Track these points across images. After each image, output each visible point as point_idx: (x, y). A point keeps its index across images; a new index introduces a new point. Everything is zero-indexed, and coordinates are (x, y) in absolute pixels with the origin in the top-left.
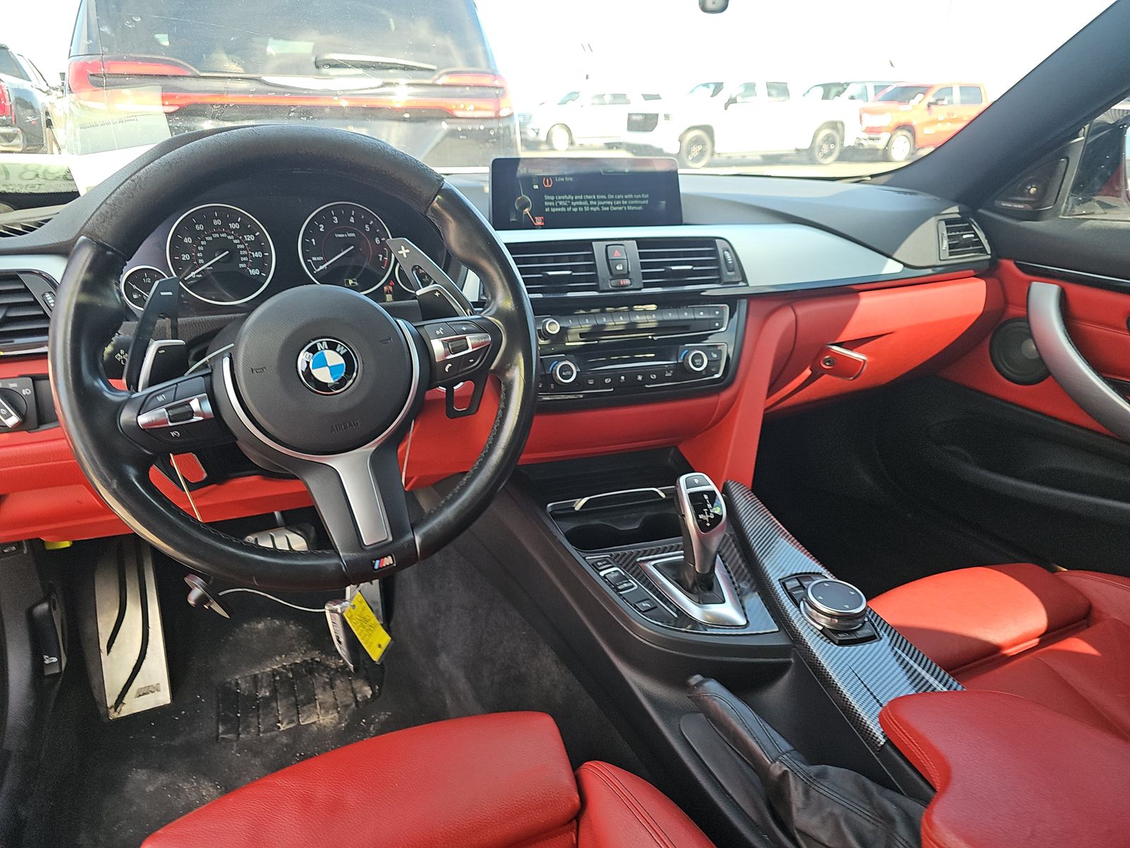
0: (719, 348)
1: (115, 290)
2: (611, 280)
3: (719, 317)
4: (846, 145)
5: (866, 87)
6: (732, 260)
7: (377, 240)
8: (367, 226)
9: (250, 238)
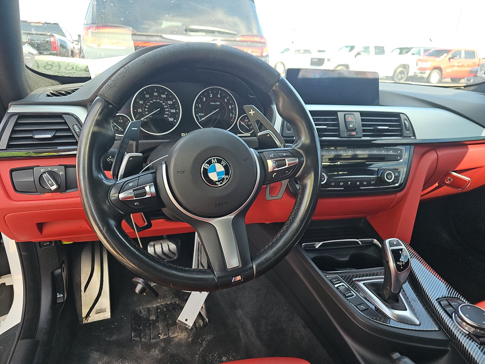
0: (399, 170)
1: (112, 126)
2: (346, 132)
3: (400, 154)
4: (409, 75)
5: (420, 50)
6: (409, 125)
7: (230, 107)
8: (226, 99)
9: (170, 102)
